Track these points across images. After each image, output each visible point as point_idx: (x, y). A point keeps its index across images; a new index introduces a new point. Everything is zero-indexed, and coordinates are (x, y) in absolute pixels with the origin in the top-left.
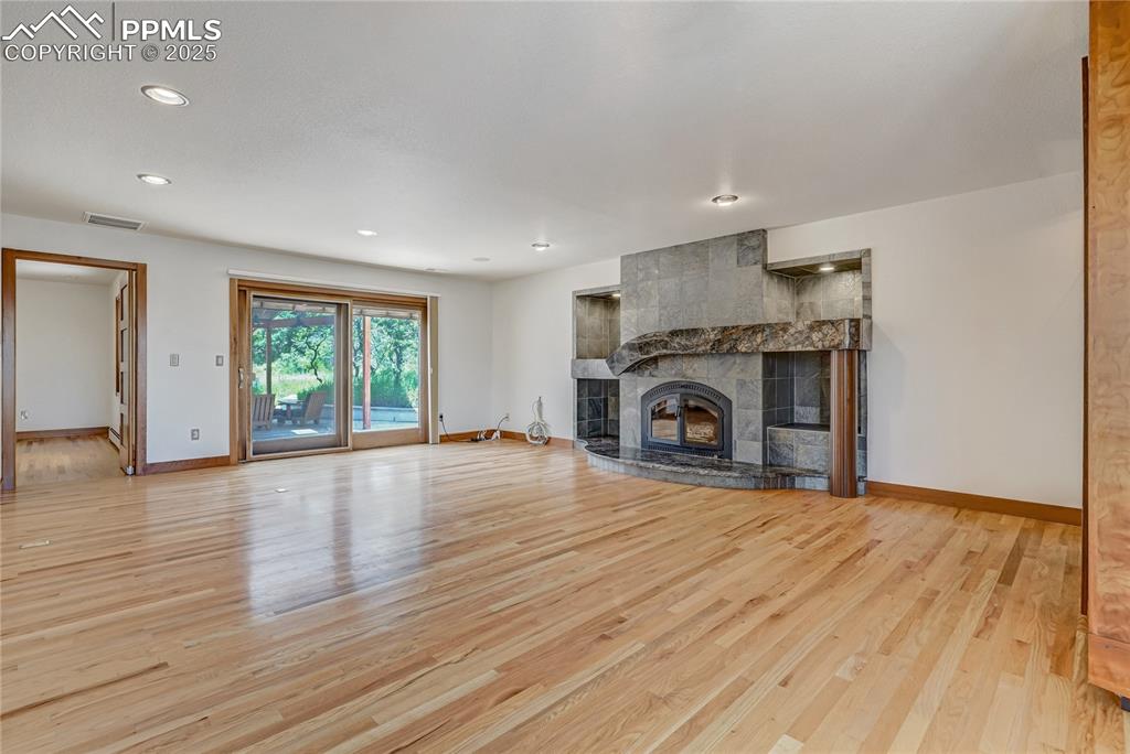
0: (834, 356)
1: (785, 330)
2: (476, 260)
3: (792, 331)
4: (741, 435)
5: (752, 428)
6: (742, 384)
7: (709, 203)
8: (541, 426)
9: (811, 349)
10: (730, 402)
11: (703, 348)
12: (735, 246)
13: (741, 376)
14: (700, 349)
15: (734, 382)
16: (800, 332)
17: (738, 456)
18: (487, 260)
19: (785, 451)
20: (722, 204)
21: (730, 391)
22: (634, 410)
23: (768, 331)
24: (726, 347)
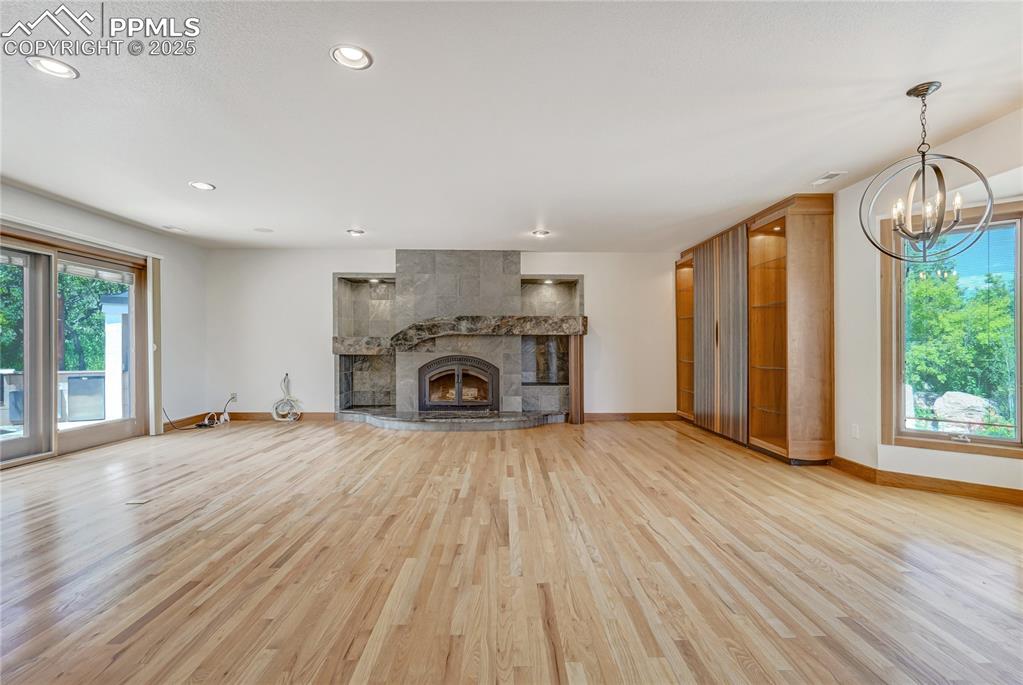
0: (572, 338)
1: (546, 321)
2: (257, 230)
3: (550, 322)
4: (506, 393)
5: (514, 387)
6: (507, 357)
7: (531, 234)
8: (289, 403)
9: (562, 334)
10: (498, 370)
11: (486, 330)
12: (502, 259)
13: (507, 351)
14: (483, 332)
15: (501, 355)
16: (556, 323)
17: (504, 408)
18: (271, 231)
19: (533, 401)
20: (539, 236)
21: (499, 363)
22: (412, 381)
23: (534, 322)
24: (504, 331)
